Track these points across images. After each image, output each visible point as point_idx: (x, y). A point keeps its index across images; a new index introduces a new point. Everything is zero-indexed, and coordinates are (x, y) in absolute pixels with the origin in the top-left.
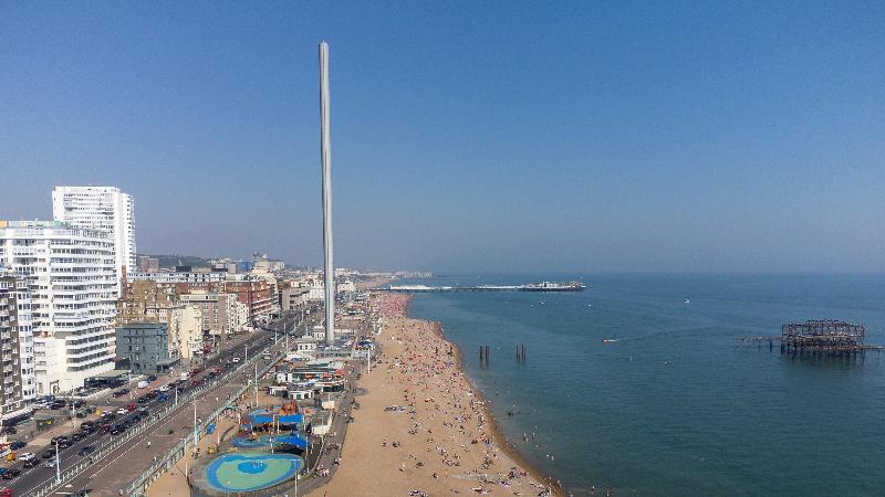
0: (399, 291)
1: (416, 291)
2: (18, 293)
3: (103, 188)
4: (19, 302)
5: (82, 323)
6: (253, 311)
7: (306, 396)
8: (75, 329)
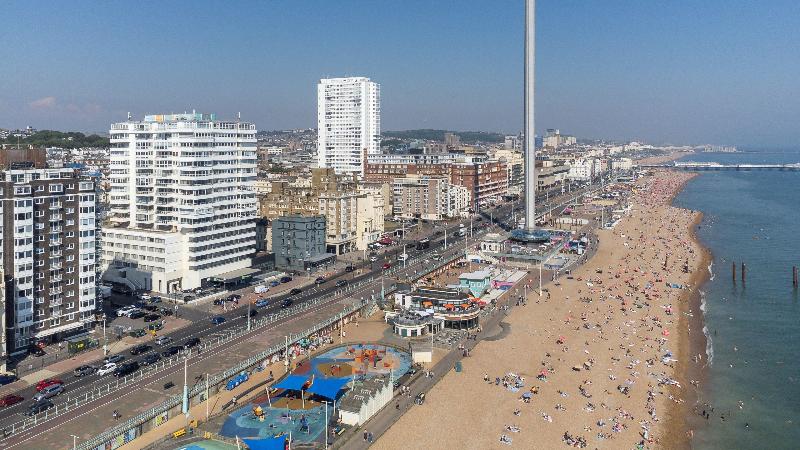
0: (686, 168)
1: (707, 169)
2: (80, 194)
3: (354, 79)
4: (82, 204)
5: (208, 219)
6: (477, 195)
7: (414, 333)
8: (196, 226)
